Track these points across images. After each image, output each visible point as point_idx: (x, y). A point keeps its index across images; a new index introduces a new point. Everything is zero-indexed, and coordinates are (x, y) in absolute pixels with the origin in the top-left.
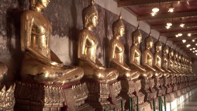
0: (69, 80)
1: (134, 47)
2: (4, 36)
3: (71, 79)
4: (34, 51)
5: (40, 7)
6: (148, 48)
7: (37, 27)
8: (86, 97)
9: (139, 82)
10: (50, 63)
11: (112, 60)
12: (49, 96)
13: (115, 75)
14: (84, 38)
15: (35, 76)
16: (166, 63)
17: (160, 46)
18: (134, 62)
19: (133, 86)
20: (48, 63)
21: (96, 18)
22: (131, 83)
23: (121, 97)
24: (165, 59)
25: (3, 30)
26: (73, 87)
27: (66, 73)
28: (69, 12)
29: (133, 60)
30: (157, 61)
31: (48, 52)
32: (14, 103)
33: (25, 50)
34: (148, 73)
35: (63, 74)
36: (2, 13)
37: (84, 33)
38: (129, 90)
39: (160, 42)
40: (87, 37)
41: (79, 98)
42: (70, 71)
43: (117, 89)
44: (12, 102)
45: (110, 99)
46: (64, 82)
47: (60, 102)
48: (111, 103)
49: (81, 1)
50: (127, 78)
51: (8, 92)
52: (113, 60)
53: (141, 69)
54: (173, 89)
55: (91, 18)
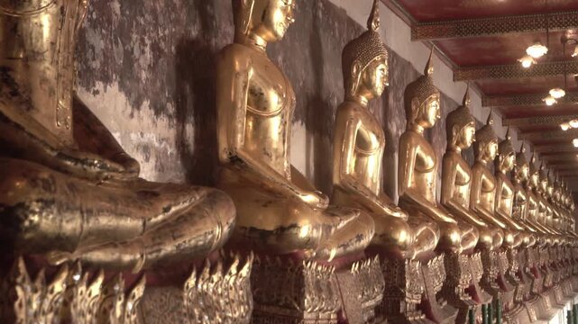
0: (345, 246)
1: (455, 158)
2: (170, 117)
3: (348, 245)
4: (255, 163)
5: (264, 37)
6: (484, 161)
7: (262, 94)
8: (380, 298)
9: (477, 256)
10: (300, 196)
11: (405, 195)
12: (313, 292)
13: (433, 235)
14: (352, 126)
15: (271, 232)
16: (523, 206)
17: (510, 155)
18: (453, 200)
19: (468, 271)
20: (293, 196)
21: (383, 70)
22: (463, 260)
23: (444, 300)
24: (520, 193)
25: (168, 100)
26: (355, 267)
27: (339, 227)
28: (307, 52)
29: (452, 196)
30: (503, 198)
31: (286, 164)
32: (252, 307)
33: (231, 158)
34: (493, 234)
35: (333, 230)
36: (166, 50)
37: (352, 113)
38: (461, 282)
39: (510, 144)
40: (360, 125)
41: (369, 298)
42: (346, 222)
43: (437, 276)
44: (248, 304)
45: (424, 307)
46: (333, 253)
47: (332, 310)
48: (430, 316)
49: (331, 22)
50: (454, 246)
51: (241, 277)
52: (408, 193)
53: (474, 220)
54: (544, 280)
55: (369, 72)
